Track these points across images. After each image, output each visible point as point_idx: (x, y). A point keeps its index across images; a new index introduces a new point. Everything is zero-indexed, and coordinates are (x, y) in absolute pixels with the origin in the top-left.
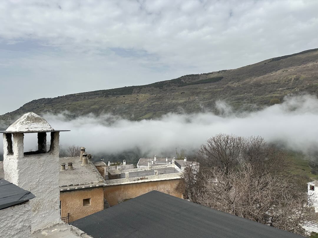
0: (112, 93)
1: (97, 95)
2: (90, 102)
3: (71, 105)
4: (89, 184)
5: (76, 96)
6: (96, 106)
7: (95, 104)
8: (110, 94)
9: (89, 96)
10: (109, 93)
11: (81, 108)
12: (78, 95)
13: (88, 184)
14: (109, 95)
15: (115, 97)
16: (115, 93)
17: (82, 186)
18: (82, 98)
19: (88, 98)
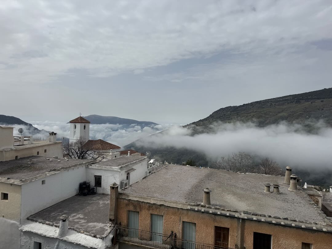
0: (306, 98)
1: (286, 101)
2: (277, 109)
3: (256, 113)
4: (311, 224)
5: (262, 103)
6: (284, 113)
7: (282, 111)
8: (303, 99)
9: (276, 103)
10: (301, 97)
11: (266, 116)
12: (264, 102)
13: (309, 223)
14: (301, 100)
15: (310, 103)
16: (309, 97)
17: (301, 224)
18: (269, 104)
19: (275, 105)
